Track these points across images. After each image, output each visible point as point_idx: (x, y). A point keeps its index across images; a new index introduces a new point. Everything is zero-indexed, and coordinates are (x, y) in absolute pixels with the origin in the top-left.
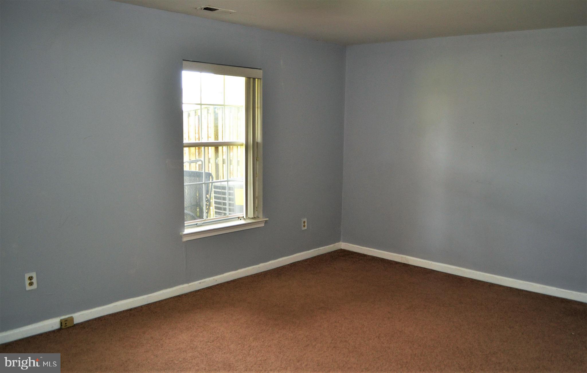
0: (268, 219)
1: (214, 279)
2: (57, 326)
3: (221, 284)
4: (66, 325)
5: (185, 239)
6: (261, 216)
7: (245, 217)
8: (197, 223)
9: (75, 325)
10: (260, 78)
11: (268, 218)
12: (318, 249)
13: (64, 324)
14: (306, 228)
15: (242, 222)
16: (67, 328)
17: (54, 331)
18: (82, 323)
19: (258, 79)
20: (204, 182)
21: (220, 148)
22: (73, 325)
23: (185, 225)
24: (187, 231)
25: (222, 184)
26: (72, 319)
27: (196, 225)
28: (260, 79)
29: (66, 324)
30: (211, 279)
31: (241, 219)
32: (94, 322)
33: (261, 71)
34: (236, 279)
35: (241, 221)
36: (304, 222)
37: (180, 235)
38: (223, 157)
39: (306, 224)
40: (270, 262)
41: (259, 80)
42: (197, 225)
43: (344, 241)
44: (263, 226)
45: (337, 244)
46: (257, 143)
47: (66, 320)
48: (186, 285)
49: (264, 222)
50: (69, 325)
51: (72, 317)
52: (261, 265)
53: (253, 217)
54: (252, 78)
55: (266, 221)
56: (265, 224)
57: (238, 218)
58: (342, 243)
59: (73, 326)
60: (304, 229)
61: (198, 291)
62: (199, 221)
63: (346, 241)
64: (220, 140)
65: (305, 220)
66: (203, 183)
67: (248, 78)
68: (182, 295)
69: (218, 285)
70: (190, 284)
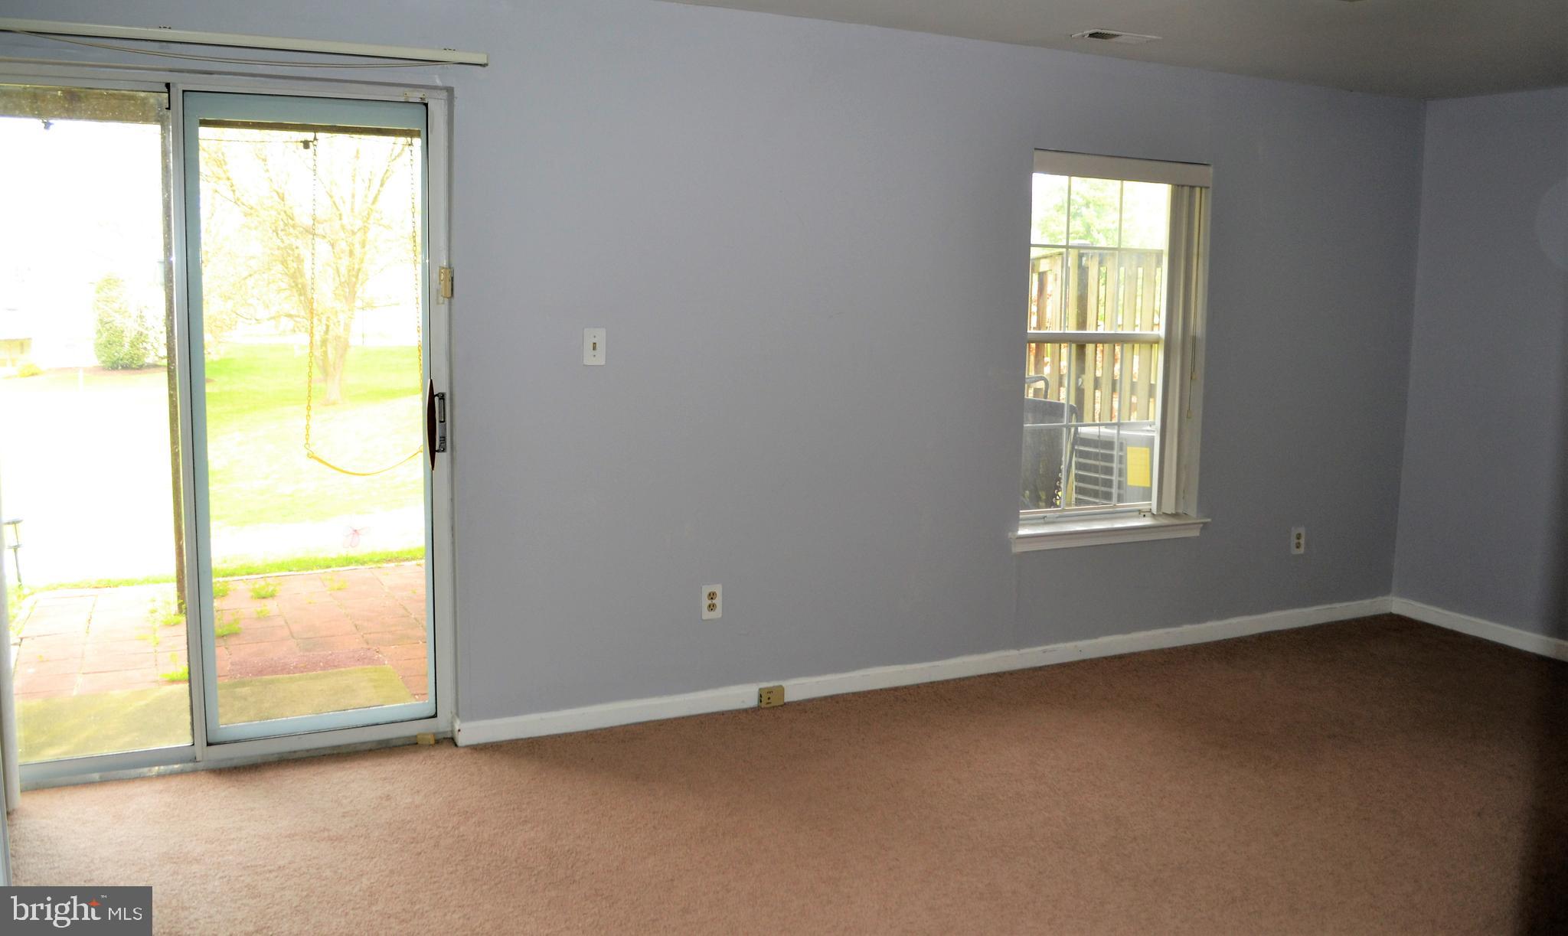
0: (1209, 520)
1: (1076, 646)
2: (752, 701)
3: (1091, 660)
4: (770, 701)
5: (1018, 549)
6: (1193, 512)
7: (1155, 511)
8: (1045, 515)
9: (785, 704)
10: (1206, 185)
11: (1209, 517)
12: (1328, 606)
13: (764, 700)
14: (1302, 550)
15: (1147, 522)
16: (771, 708)
17: (746, 711)
18: (799, 703)
19: (1201, 188)
20: (1065, 423)
21: (1090, 348)
22: (782, 703)
23: (1021, 516)
24: (1023, 531)
25: (1101, 430)
26: (781, 690)
27: (1042, 521)
28: (1207, 188)
29: (769, 698)
30: (1070, 645)
31: (1144, 516)
32: (823, 702)
33: (1211, 170)
34: (1125, 654)
35: (1146, 519)
36: (1299, 537)
37: (1009, 537)
38: (1095, 373)
39: (1302, 541)
40: (1209, 624)
41: (1204, 190)
42: (1045, 521)
43: (1402, 594)
44: (1198, 537)
45: (1380, 599)
46: (1194, 338)
47: (770, 691)
48: (1013, 653)
49: (1201, 525)
50: (775, 702)
51: (781, 686)
52: (1187, 628)
53: (1174, 512)
54: (1187, 186)
55: (1205, 524)
56: (1201, 532)
57: (1137, 513)
58: (1394, 598)
59: (782, 706)
60: (1295, 552)
61: (1041, 668)
62: (1050, 512)
63: (1406, 593)
64: (1091, 330)
65: (1302, 531)
66: (1063, 426)
67: (1178, 186)
68: (1004, 673)
69: (1084, 661)
70: (1023, 651)
